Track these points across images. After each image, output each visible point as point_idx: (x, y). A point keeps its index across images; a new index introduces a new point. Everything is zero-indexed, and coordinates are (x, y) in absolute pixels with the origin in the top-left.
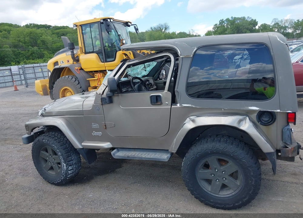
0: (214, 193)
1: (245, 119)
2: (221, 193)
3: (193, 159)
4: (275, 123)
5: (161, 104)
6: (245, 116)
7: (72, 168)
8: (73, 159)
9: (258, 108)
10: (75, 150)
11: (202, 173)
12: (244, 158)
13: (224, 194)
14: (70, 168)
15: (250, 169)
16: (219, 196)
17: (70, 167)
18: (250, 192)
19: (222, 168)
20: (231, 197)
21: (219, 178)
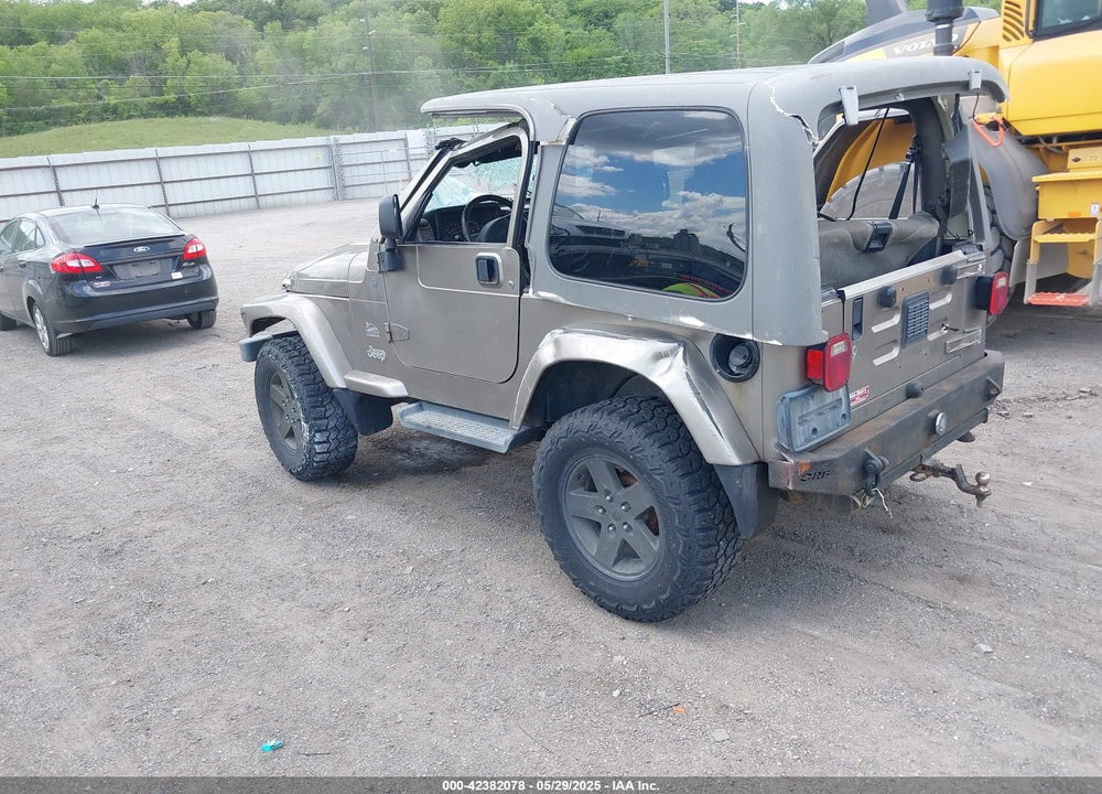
0: (601, 564)
1: (673, 352)
2: (617, 569)
3: (550, 453)
4: (758, 375)
5: (498, 285)
6: (676, 344)
7: (324, 439)
8: (328, 414)
9: (702, 320)
10: (329, 390)
11: (576, 498)
12: (658, 472)
13: (624, 572)
14: (318, 437)
15: (672, 506)
16: (613, 575)
17: (317, 435)
18: (675, 578)
19: (619, 494)
20: (637, 584)
21: (615, 523)
